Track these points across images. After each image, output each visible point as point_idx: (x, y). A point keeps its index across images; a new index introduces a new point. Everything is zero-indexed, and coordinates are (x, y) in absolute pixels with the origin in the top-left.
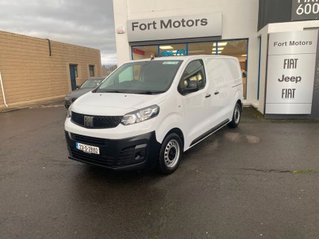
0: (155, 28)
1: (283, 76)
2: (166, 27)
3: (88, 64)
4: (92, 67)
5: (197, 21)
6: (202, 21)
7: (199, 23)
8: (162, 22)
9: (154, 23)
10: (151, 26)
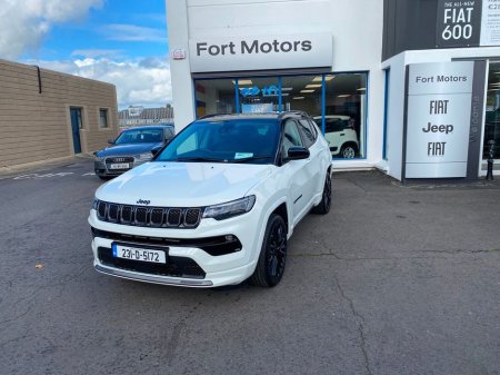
0: (232, 52)
1: (429, 124)
2: (250, 51)
3: (98, 108)
4: (104, 112)
5: (296, 44)
6: (303, 44)
7: (299, 46)
8: (244, 44)
9: (232, 46)
10: (227, 50)
